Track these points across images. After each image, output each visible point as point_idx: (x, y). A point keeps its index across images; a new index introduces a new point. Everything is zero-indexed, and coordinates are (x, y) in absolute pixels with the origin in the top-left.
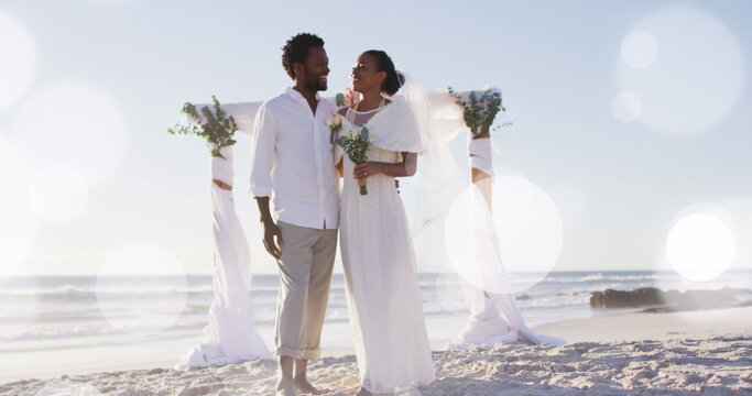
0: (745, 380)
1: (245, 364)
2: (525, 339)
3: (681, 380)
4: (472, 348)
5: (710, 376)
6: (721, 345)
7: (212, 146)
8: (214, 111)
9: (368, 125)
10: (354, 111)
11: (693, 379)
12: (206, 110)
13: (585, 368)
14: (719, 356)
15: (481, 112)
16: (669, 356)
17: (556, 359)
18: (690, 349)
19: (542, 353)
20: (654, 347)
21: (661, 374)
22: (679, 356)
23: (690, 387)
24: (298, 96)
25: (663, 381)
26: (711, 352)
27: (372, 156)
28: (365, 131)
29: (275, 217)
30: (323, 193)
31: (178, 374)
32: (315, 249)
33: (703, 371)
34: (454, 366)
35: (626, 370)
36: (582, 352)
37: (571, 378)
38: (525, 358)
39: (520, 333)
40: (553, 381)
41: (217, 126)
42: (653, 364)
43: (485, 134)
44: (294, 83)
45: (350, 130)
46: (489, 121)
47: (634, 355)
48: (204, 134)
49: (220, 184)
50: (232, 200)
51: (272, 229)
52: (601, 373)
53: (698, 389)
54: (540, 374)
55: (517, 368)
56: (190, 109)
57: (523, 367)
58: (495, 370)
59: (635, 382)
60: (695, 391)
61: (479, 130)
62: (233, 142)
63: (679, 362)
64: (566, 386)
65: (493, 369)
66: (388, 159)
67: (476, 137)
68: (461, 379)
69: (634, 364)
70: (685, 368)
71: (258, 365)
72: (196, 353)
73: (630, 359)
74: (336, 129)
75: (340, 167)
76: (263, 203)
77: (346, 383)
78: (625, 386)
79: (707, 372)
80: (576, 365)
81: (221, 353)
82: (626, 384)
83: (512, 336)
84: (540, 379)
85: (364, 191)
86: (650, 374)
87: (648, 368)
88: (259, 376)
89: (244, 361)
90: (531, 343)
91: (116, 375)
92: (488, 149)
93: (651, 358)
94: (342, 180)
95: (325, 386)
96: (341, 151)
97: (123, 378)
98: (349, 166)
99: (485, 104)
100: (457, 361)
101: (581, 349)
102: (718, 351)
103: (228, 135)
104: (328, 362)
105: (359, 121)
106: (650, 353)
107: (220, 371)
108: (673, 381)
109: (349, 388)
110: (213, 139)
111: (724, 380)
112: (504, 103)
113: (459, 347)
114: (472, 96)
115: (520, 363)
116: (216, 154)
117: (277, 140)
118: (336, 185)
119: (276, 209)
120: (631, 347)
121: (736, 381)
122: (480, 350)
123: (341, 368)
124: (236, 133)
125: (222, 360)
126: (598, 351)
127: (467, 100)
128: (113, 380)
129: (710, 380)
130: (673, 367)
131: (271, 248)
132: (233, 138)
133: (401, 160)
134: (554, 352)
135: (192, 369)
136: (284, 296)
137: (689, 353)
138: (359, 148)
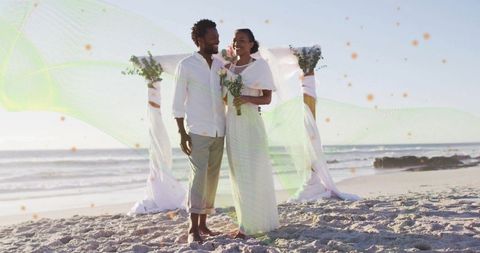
0: (468, 228)
1: (169, 213)
2: (336, 197)
3: (429, 228)
4: (305, 202)
5: (446, 224)
6: (453, 202)
7: (148, 82)
8: (149, 60)
9: (242, 74)
10: (235, 66)
11: (436, 227)
12: (144, 60)
13: (371, 218)
14: (452, 210)
15: (309, 60)
16: (422, 210)
17: (354, 211)
18: (435, 204)
19: (346, 207)
20: (412, 203)
21: (417, 223)
22: (428, 210)
23: (434, 233)
24: (200, 57)
25: (418, 228)
26: (447, 207)
27: (244, 92)
28: (240, 77)
29: (187, 131)
30: (216, 116)
31: (130, 219)
32: (211, 149)
33: (442, 221)
34: (294, 215)
35: (396, 220)
36: (370, 206)
37: (363, 225)
38: (335, 210)
39: (332, 192)
40: (352, 227)
41: (151, 70)
42: (412, 216)
43: (311, 73)
44: (198, 49)
45: (231, 77)
46: (314, 66)
47: (401, 208)
48: (143, 75)
49: (153, 104)
50: (160, 114)
51: (185, 137)
52: (381, 222)
53: (439, 234)
54: (345, 222)
55: (332, 218)
56: (135, 59)
57: (334, 217)
58: (318, 219)
59: (401, 228)
60: (436, 236)
61: (308, 71)
62: (160, 80)
63: (428, 214)
64: (360, 231)
65: (317, 218)
66: (254, 94)
67: (306, 75)
68: (298, 226)
69: (401, 216)
70: (431, 219)
71: (177, 214)
72: (140, 205)
73: (398, 212)
74: (223, 76)
75: (225, 99)
76: (180, 121)
77: (230, 227)
78: (396, 231)
79: (444, 222)
80: (366, 216)
81: (155, 206)
82: (396, 229)
83: (328, 194)
84: (345, 226)
85: (239, 114)
86: (410, 223)
87: (409, 218)
88: (178, 222)
89: (169, 210)
90: (340, 199)
91: (93, 219)
92: (313, 82)
93: (411, 211)
94: (227, 107)
95: (217, 230)
96: (226, 89)
97: (97, 222)
98: (231, 98)
99: (312, 55)
100: (296, 213)
101: (369, 204)
102: (451, 206)
103: (157, 75)
104: (219, 211)
105: (237, 72)
106: (411, 208)
107: (154, 217)
108: (424, 229)
109: (231, 231)
110: (148, 77)
111: (455, 228)
112: (322, 55)
113: (296, 201)
114: (304, 50)
115: (333, 214)
116: (151, 86)
117: (188, 83)
118: (224, 110)
119: (188, 125)
120: (399, 203)
121: (461, 229)
122: (309, 204)
123: (227, 217)
124: (163, 74)
125: (156, 210)
126: (379, 206)
127: (301, 53)
128: (91, 223)
129: (446, 228)
130: (424, 218)
131: (185, 148)
132: (161, 77)
133: (262, 94)
134: (353, 207)
135: (138, 215)
136: (193, 177)
137: (434, 208)
138: (236, 87)
